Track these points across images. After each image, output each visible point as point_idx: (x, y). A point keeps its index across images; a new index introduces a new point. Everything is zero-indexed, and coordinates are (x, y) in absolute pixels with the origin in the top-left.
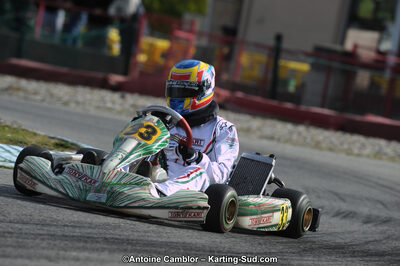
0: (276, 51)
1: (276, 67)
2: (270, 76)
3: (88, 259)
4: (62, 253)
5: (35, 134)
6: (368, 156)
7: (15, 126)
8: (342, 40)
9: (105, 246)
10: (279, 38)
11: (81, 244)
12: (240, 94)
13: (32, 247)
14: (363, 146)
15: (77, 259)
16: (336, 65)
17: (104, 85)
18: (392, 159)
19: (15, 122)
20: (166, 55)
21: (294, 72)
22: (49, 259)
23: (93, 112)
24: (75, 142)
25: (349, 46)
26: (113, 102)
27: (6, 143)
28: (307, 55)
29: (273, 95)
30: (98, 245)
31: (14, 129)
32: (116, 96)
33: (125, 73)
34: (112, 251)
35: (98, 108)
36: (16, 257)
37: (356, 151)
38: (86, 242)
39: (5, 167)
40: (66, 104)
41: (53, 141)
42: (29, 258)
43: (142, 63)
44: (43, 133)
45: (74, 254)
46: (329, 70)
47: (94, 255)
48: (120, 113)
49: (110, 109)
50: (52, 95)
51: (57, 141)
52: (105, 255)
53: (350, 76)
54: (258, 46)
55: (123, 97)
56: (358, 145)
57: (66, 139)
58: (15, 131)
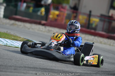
0: (90, 15)
1: (89, 20)
2: (87, 22)
4: (28, 72)
5: (20, 37)
7: (14, 35)
8: (109, 12)
9: (40, 70)
10: (90, 12)
11: (33, 69)
14: (114, 43)
15: (32, 73)
16: (107, 20)
17: (40, 24)
19: (14, 34)
20: (58, 16)
21: (94, 21)
22: (24, 73)
24: (31, 40)
25: (110, 14)
26: (42, 29)
27: (12, 40)
28: (98, 17)
29: (88, 28)
30: (38, 70)
31: (14, 36)
32: (43, 27)
33: (46, 20)
35: (38, 30)
36: (15, 72)
37: (112, 44)
38: (34, 69)
39: (12, 47)
40: (29, 29)
42: (18, 73)
43: (51, 18)
44: (22, 37)
45: (31, 72)
46: (104, 21)
48: (44, 32)
49: (41, 31)
50: (25, 26)
51: (27, 40)
53: (110, 23)
54: (84, 14)
55: (45, 28)
57: (29, 39)
58: (15, 36)
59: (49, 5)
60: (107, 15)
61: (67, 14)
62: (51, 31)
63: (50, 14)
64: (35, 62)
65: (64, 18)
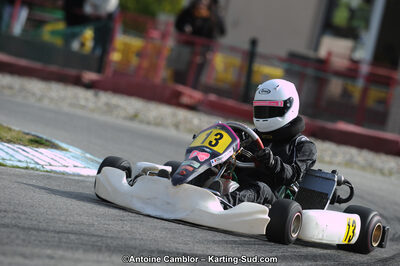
0: (251, 55)
1: (250, 72)
2: (243, 80)
3: (62, 258)
4: (37, 250)
5: (10, 129)
8: (316, 46)
10: (254, 43)
12: (213, 97)
13: (7, 244)
14: (334, 154)
15: (51, 257)
16: (310, 71)
17: (77, 82)
18: (363, 168)
20: (140, 54)
22: (24, 256)
23: (66, 108)
24: (49, 139)
25: (322, 53)
26: (87, 99)
28: (281, 61)
32: (89, 94)
34: (85, 251)
35: (71, 105)
37: (327, 158)
41: (28, 137)
43: (116, 62)
44: (17, 129)
45: (49, 252)
47: (69, 254)
48: (93, 111)
49: (83, 107)
51: (33, 138)
52: (79, 255)
53: (321, 83)
54: (233, 49)
55: (96, 95)
56: (330, 152)
57: (41, 135)
59: (110, 16)
60: (311, 54)
61: (173, 49)
62: (117, 107)
63: (114, 50)
64: (63, 218)
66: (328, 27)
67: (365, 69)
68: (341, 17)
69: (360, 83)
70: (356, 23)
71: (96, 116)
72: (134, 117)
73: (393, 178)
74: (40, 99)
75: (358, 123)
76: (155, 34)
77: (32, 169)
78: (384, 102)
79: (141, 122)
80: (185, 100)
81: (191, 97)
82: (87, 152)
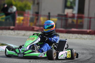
0: (49, 16)
6: (74, 39)
8: (64, 12)
10: (49, 13)
12: (42, 28)
14: (72, 36)
16: (64, 18)
17: (9, 29)
18: (80, 39)
20: (23, 20)
24: (5, 43)
25: (66, 13)
26: (12, 33)
28: (57, 16)
33: (14, 25)
35: (9, 35)
37: (71, 38)
43: (18, 23)
46: (62, 19)
48: (14, 35)
49: (12, 35)
51: (1, 44)
54: (44, 16)
55: (14, 31)
57: (3, 43)
59: (15, 12)
60: (63, 14)
61: (31, 18)
62: (20, 33)
63: (17, 20)
65: (29, 22)
66: (66, 7)
67: (76, 15)
68: (68, 4)
69: (76, 19)
70: (72, 5)
71: (15, 36)
72: (24, 35)
73: (87, 40)
74: (1, 34)
75: (77, 28)
76: (26, 15)
77: (3, 51)
78: (82, 22)
79: (26, 36)
80: (35, 29)
81: (37, 28)
82: (15, 45)
